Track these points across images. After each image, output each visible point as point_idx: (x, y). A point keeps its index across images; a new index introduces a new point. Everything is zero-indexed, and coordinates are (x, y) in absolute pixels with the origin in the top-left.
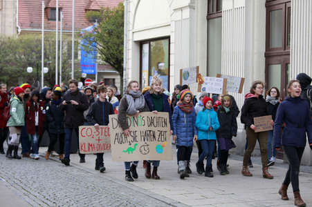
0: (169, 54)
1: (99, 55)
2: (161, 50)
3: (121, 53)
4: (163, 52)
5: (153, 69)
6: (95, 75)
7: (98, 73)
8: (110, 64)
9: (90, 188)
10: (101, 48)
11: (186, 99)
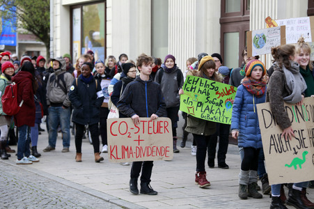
0: (106, 21)
1: (20, 22)
2: (95, 15)
3: (47, 19)
4: (98, 20)
5: (87, 39)
6: (15, 47)
7: (20, 44)
8: (34, 33)
9: (11, 183)
10: (23, 13)
11: (255, 73)
